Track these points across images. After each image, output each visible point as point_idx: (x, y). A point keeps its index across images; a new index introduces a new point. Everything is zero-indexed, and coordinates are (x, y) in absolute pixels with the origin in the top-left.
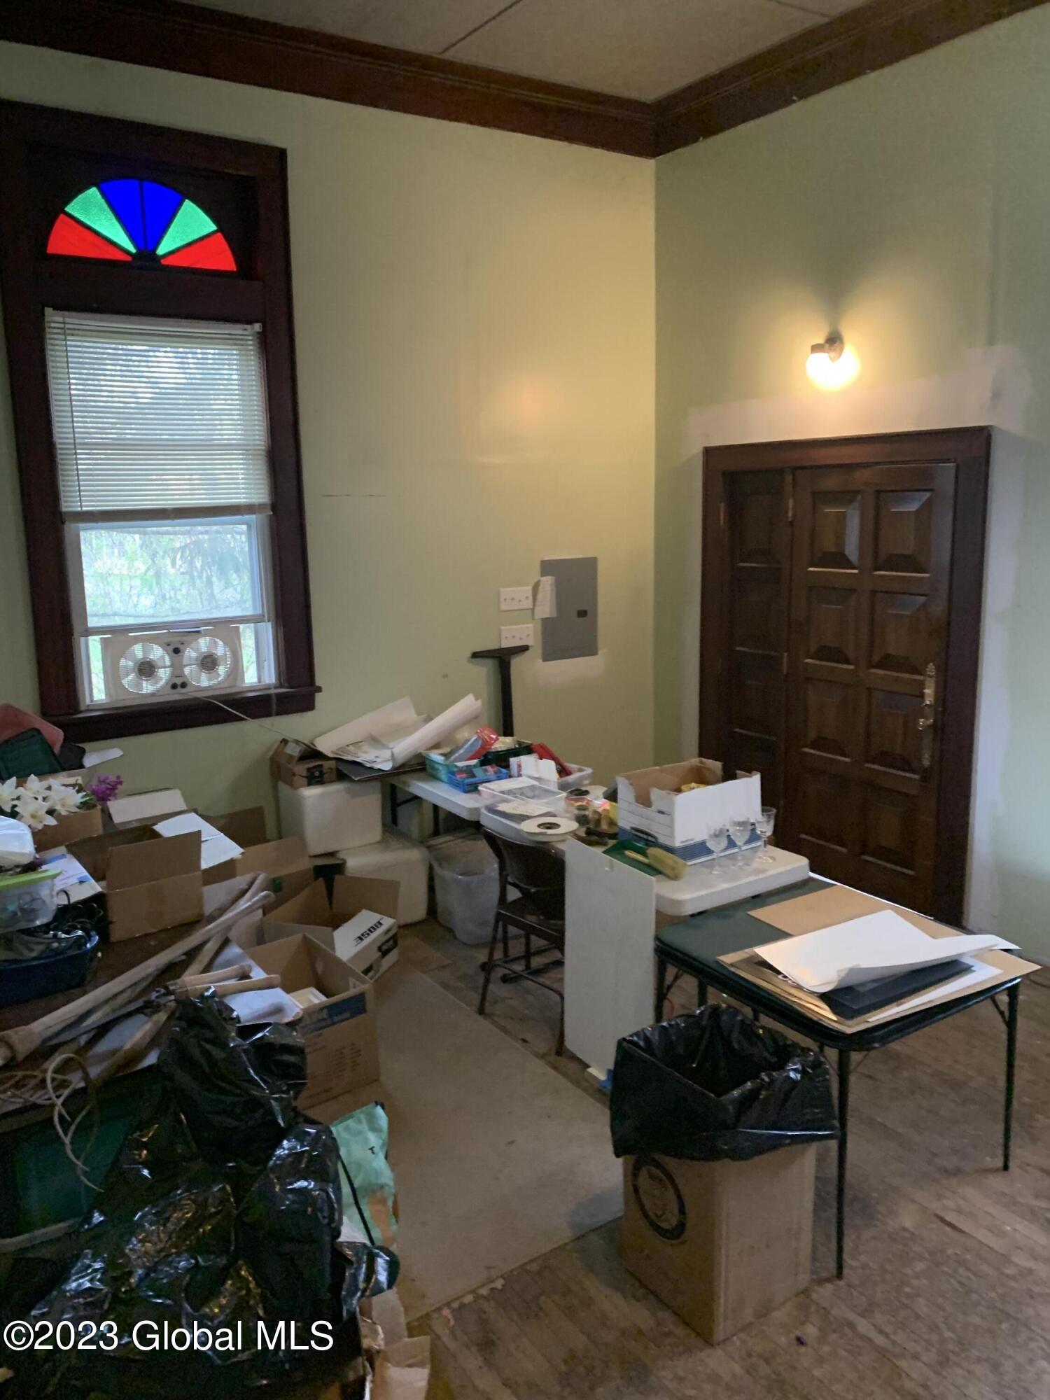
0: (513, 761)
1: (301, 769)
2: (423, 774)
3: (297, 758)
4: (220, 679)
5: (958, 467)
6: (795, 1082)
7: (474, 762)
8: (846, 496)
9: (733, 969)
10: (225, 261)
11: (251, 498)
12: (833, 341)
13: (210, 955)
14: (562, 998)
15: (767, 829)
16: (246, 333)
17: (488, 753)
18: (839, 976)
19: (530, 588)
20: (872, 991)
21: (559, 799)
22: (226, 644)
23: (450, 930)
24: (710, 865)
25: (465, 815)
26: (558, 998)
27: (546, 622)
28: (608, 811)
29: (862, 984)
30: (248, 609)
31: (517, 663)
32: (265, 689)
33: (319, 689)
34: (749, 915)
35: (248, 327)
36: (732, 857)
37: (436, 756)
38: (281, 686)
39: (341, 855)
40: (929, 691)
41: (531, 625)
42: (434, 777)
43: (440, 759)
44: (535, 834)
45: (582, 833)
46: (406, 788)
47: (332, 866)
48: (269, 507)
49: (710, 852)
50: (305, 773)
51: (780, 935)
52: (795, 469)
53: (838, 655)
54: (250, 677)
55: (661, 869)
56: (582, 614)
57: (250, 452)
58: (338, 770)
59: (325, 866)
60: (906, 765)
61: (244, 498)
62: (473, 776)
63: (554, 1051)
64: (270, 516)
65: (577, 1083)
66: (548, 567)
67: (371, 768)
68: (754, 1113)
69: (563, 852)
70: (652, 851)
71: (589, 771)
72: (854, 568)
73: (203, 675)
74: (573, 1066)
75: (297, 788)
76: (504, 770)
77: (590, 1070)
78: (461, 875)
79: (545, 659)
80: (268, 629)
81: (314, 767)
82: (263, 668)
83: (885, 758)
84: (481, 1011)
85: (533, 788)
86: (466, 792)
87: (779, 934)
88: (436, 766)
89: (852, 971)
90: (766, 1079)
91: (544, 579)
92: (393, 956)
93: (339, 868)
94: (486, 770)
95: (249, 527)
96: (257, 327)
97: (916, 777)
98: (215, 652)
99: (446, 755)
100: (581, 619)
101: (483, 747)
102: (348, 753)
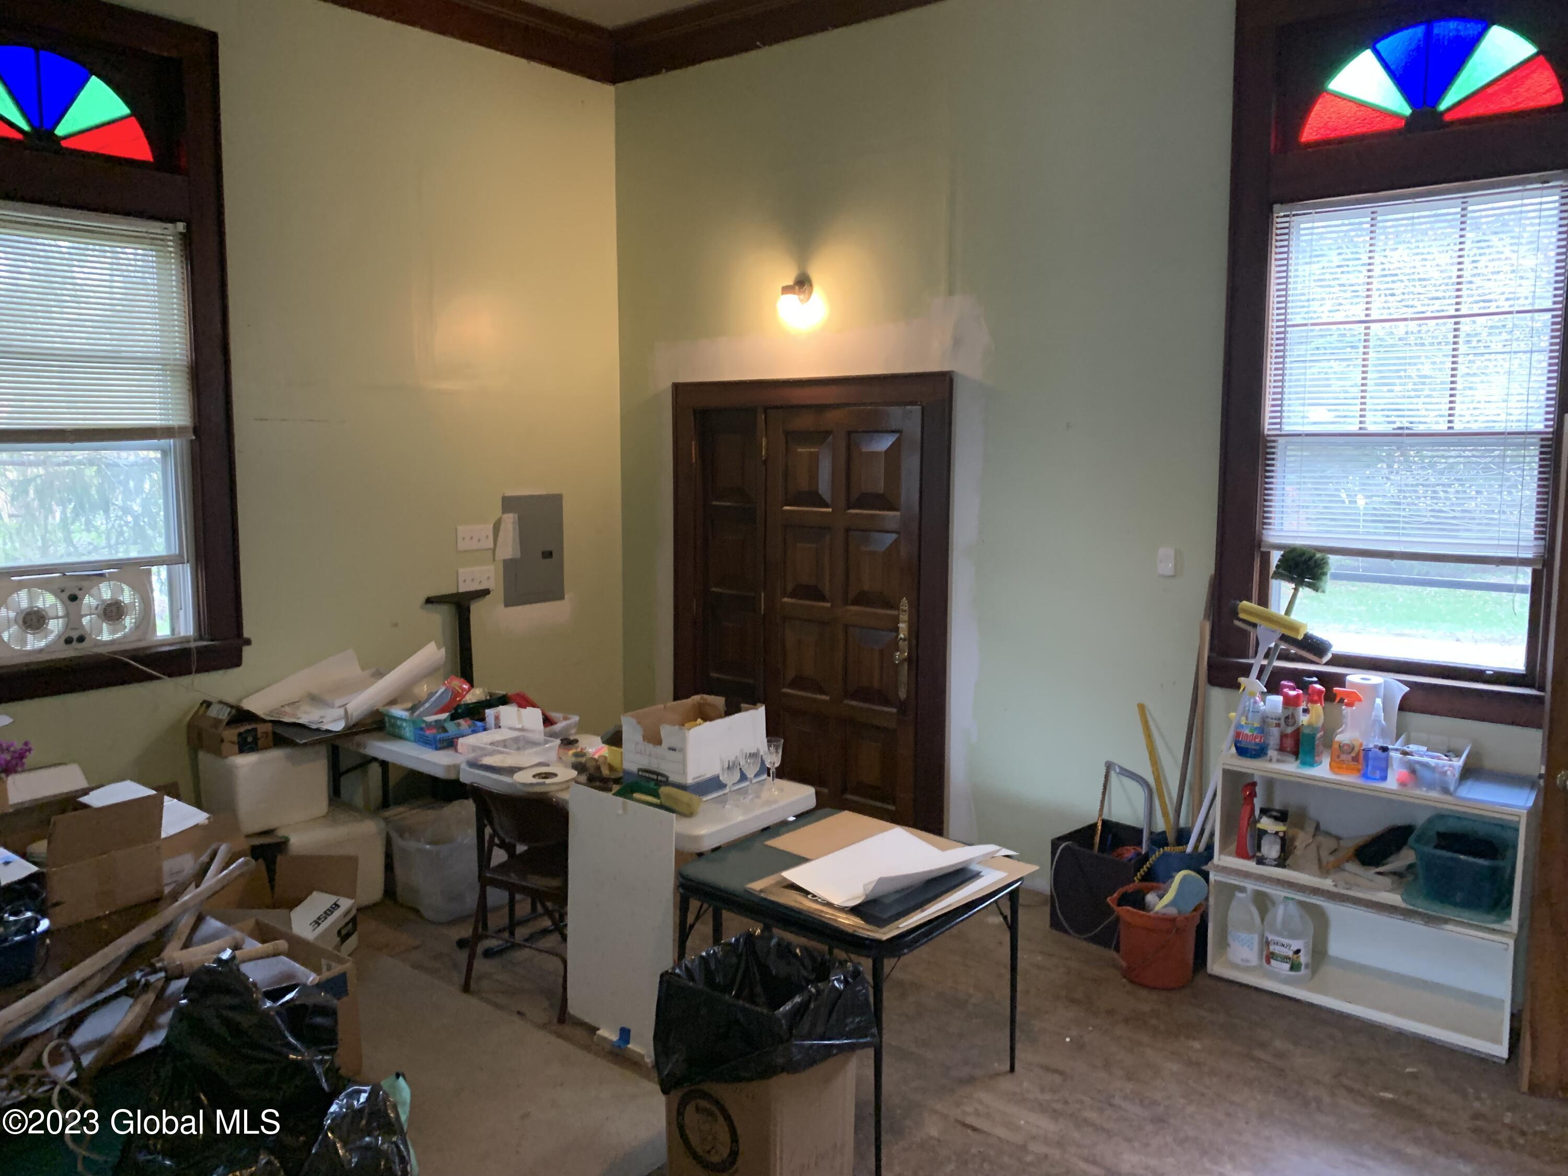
0: (490, 713)
1: (231, 734)
2: (381, 734)
3: (224, 723)
4: (127, 630)
5: (923, 409)
6: (840, 993)
7: (445, 715)
8: (819, 436)
9: (763, 895)
10: (141, 150)
11: (169, 420)
12: (802, 283)
13: (187, 931)
14: (565, 962)
15: (774, 760)
16: (165, 232)
17: (459, 706)
18: (865, 890)
19: (491, 526)
20: (898, 901)
21: (550, 748)
22: (132, 587)
23: (417, 911)
24: (722, 801)
25: (440, 774)
26: (559, 963)
27: (509, 565)
28: (605, 758)
29: (885, 896)
30: (159, 547)
31: (477, 609)
32: (182, 643)
33: (248, 642)
34: (767, 846)
35: (170, 225)
36: (743, 792)
37: (398, 712)
38: (201, 638)
39: (282, 833)
40: (902, 626)
41: (492, 567)
42: (397, 736)
43: (405, 714)
44: (531, 784)
45: (583, 778)
46: (362, 751)
47: (269, 846)
48: (191, 431)
49: (724, 786)
50: (235, 739)
51: (800, 860)
52: (766, 409)
53: (815, 593)
54: (163, 630)
55: (674, 807)
56: (548, 555)
57: (168, 367)
58: (274, 733)
59: (262, 846)
60: (886, 702)
61: (160, 420)
62: (445, 731)
63: (555, 1020)
64: (192, 441)
65: (587, 1048)
66: (509, 504)
67: (318, 730)
68: (806, 1025)
69: (566, 802)
70: (664, 790)
71: (576, 719)
72: (827, 506)
73: (104, 625)
74: (579, 1032)
75: (226, 757)
76: (479, 724)
77: (600, 1032)
78: (430, 843)
79: (507, 604)
80: (185, 573)
81: (248, 731)
82: (178, 617)
83: (865, 694)
84: (466, 989)
85: (516, 740)
86: (437, 749)
87: (798, 860)
88: (399, 723)
89: (881, 881)
90: (813, 990)
91: (506, 516)
92: (353, 941)
93: (282, 845)
94: (459, 725)
95: (165, 453)
96: (181, 227)
97: (894, 710)
98: (121, 598)
99: (413, 709)
100: (548, 561)
101: (453, 698)
102: (285, 714)
